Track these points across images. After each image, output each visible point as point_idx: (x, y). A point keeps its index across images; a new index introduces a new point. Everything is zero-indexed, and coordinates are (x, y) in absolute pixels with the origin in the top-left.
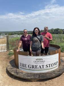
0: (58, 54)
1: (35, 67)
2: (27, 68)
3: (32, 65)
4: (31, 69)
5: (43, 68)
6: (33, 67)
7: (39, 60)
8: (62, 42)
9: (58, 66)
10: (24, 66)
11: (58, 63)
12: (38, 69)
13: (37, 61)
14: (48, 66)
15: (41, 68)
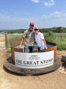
0: (53, 51)
1: (30, 63)
2: (22, 64)
3: (27, 62)
4: (27, 65)
5: (38, 64)
6: (28, 63)
7: (34, 56)
8: (62, 41)
9: (53, 63)
10: (20, 62)
11: (53, 60)
12: (33, 65)
13: (32, 57)
14: (43, 62)
15: (36, 64)
